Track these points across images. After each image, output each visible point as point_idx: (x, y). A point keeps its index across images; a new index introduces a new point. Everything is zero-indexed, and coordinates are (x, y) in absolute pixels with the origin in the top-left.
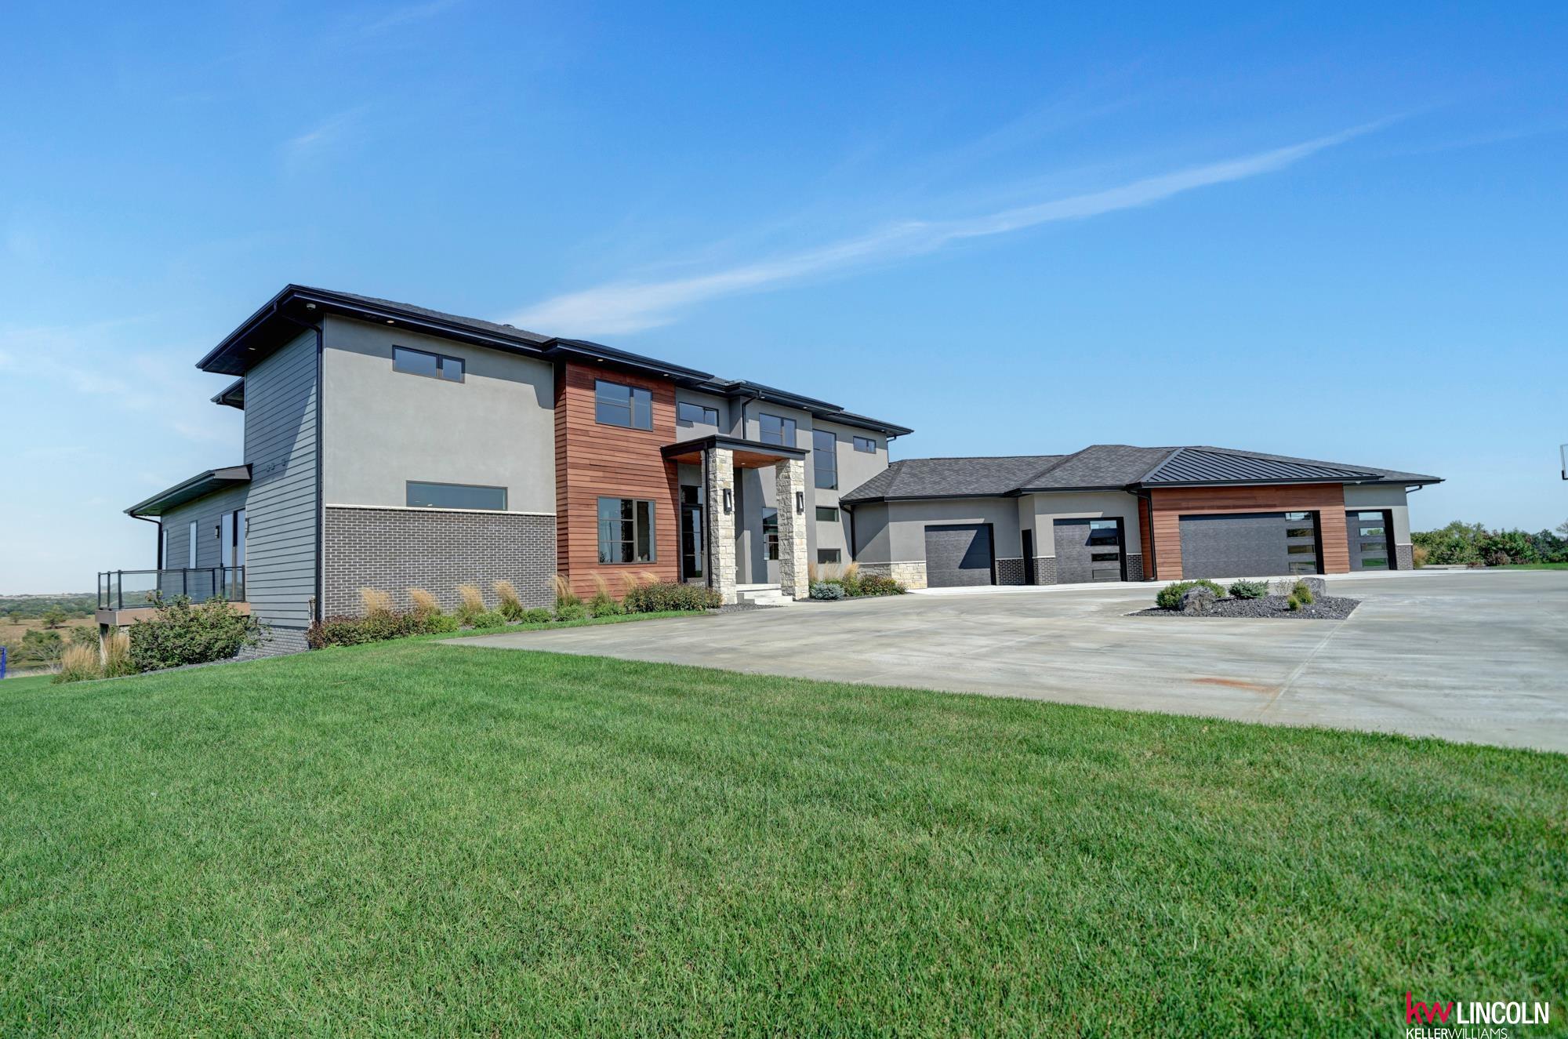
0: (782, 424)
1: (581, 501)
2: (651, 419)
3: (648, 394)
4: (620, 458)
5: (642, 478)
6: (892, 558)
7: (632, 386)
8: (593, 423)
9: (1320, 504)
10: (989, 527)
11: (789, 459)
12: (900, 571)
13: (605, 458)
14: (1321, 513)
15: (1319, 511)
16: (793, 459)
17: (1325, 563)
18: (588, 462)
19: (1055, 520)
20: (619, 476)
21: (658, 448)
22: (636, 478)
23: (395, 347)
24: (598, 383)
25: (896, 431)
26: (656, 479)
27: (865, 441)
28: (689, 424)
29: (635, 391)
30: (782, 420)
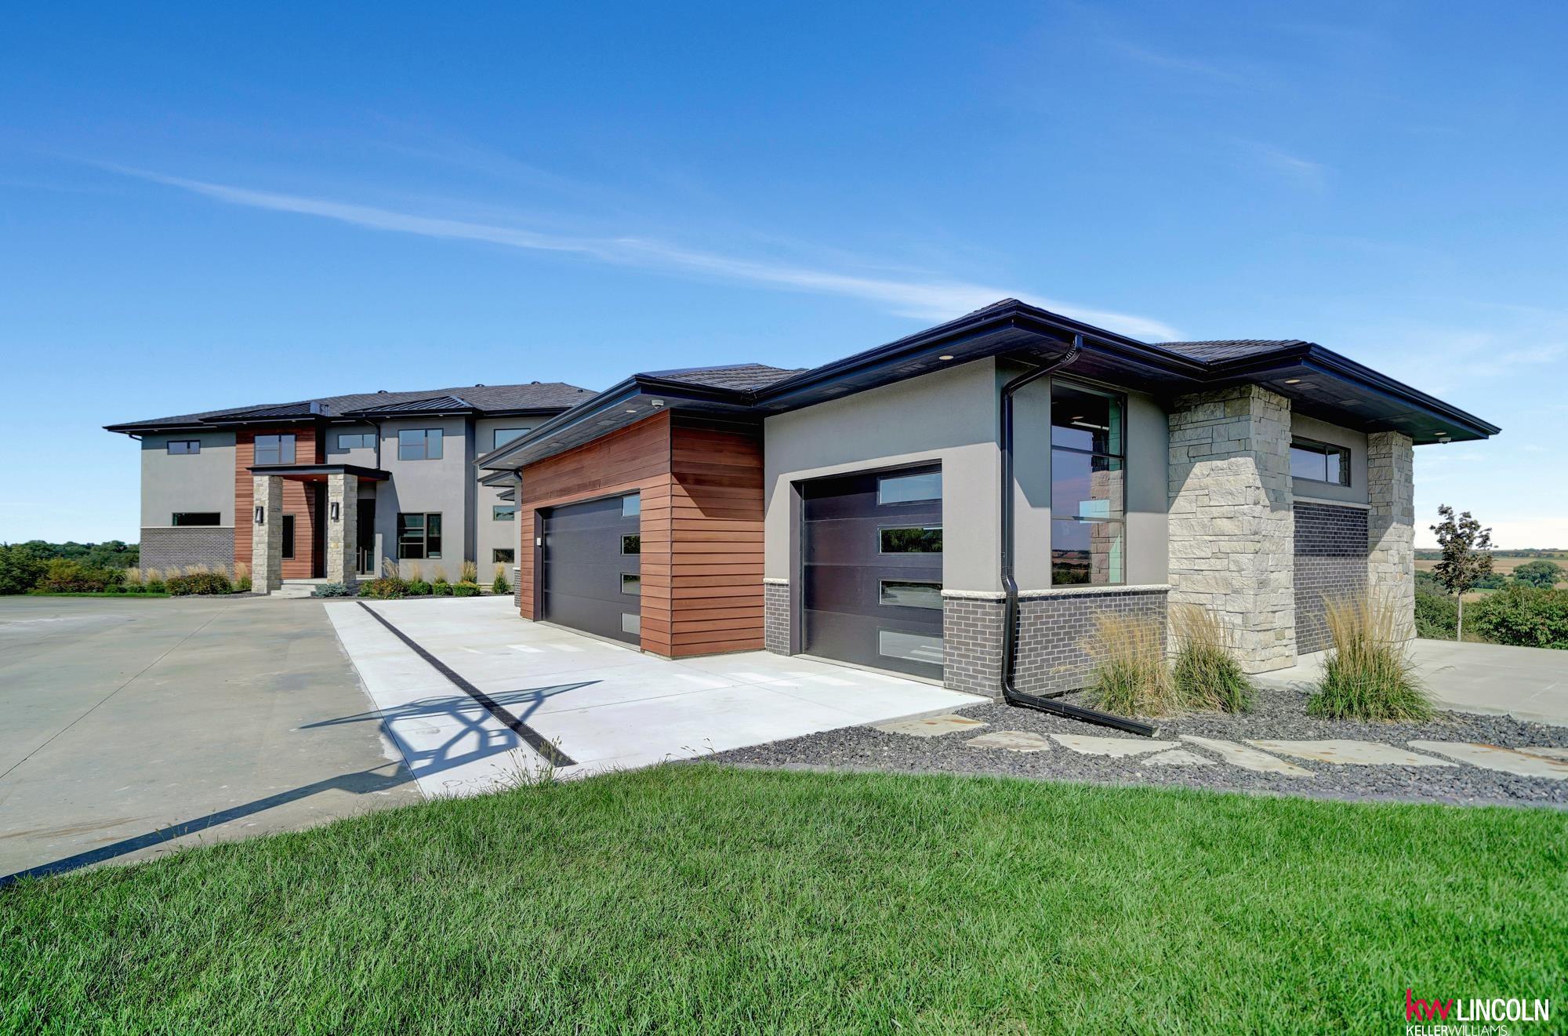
0: (426, 435)
1: (243, 519)
2: (296, 454)
7: (280, 434)
8: (252, 465)
11: (328, 474)
14: (643, 495)
15: (641, 490)
16: (331, 474)
18: (248, 492)
23: (168, 442)
24: (256, 437)
26: (297, 499)
28: (347, 451)
29: (283, 437)
30: (426, 430)
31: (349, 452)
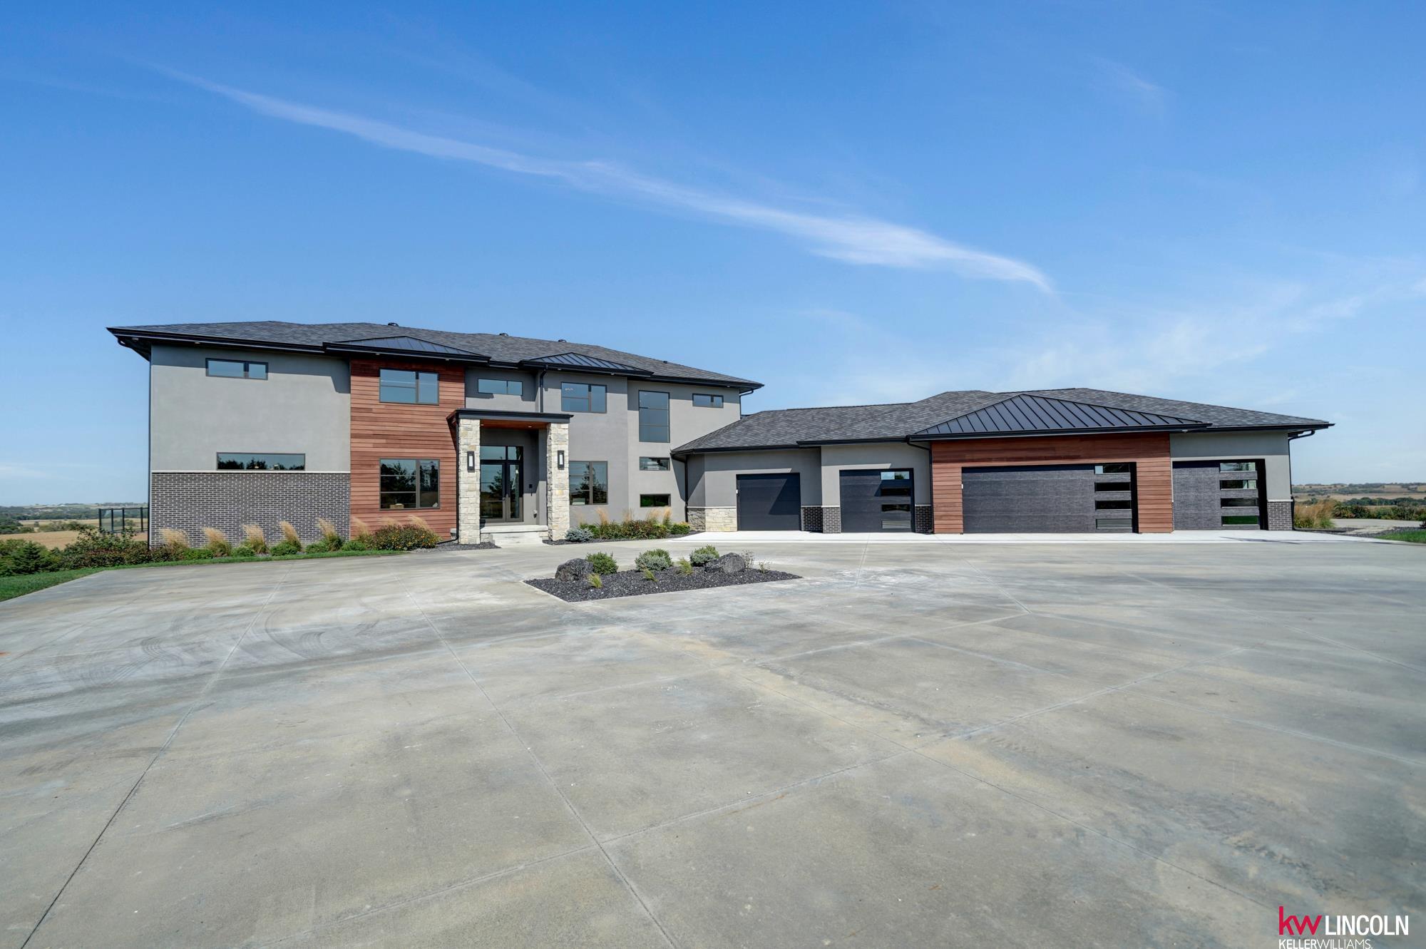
0: (590, 390)
1: (363, 463)
2: (439, 395)
3: (435, 376)
4: (403, 428)
5: (426, 442)
6: (706, 504)
7: (418, 371)
8: (377, 402)
9: (1137, 456)
10: (794, 477)
11: (550, 423)
12: (713, 515)
13: (388, 428)
14: (1138, 465)
15: (1135, 463)
16: (555, 423)
17: (1139, 521)
18: (371, 432)
19: (841, 471)
20: (402, 442)
21: (445, 418)
22: (420, 442)
23: (206, 359)
24: (382, 371)
25: (751, 387)
26: (441, 443)
27: (709, 398)
28: (489, 396)
29: (420, 374)
30: (590, 386)
31: (493, 397)
